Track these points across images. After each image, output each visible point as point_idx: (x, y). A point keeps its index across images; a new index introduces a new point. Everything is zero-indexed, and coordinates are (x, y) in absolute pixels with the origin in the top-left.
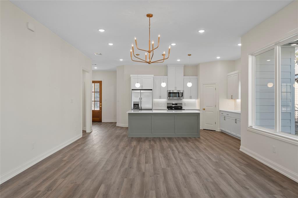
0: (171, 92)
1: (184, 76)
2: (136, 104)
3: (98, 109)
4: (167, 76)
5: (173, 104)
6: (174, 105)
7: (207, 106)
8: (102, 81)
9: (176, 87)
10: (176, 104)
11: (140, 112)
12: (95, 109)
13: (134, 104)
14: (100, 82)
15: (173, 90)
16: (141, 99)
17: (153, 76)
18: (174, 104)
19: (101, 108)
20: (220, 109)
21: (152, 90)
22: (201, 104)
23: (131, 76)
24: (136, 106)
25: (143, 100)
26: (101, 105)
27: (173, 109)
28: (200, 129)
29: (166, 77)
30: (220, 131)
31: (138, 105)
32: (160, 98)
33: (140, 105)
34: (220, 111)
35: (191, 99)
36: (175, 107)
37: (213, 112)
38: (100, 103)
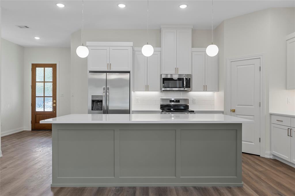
0: (169, 77)
1: (192, 47)
3: (51, 110)
5: (171, 101)
6: (173, 103)
7: (238, 105)
8: (56, 64)
9: (176, 69)
10: (178, 101)
12: (46, 110)
13: (93, 101)
14: (54, 66)
15: (171, 75)
16: (107, 90)
18: (173, 101)
19: (55, 108)
20: (271, 111)
21: (129, 72)
22: (226, 100)
25: (111, 92)
26: (55, 103)
27: (172, 109)
30: (272, 157)
31: (101, 101)
32: (147, 89)
34: (271, 115)
36: (175, 106)
37: (254, 116)
38: (53, 100)
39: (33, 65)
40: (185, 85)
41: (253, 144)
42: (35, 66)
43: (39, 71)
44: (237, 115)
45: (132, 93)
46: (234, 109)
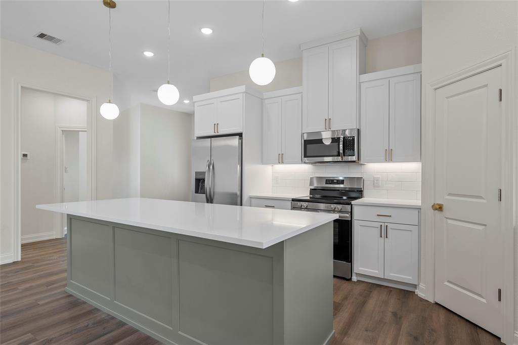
1: (361, 73)
4: (302, 84)
5: (328, 182)
10: (341, 181)
13: (197, 181)
18: (332, 182)
23: (195, 98)
32: (281, 160)
37: (485, 225)
40: (341, 151)
41: (484, 301)
44: (447, 218)
46: (442, 203)
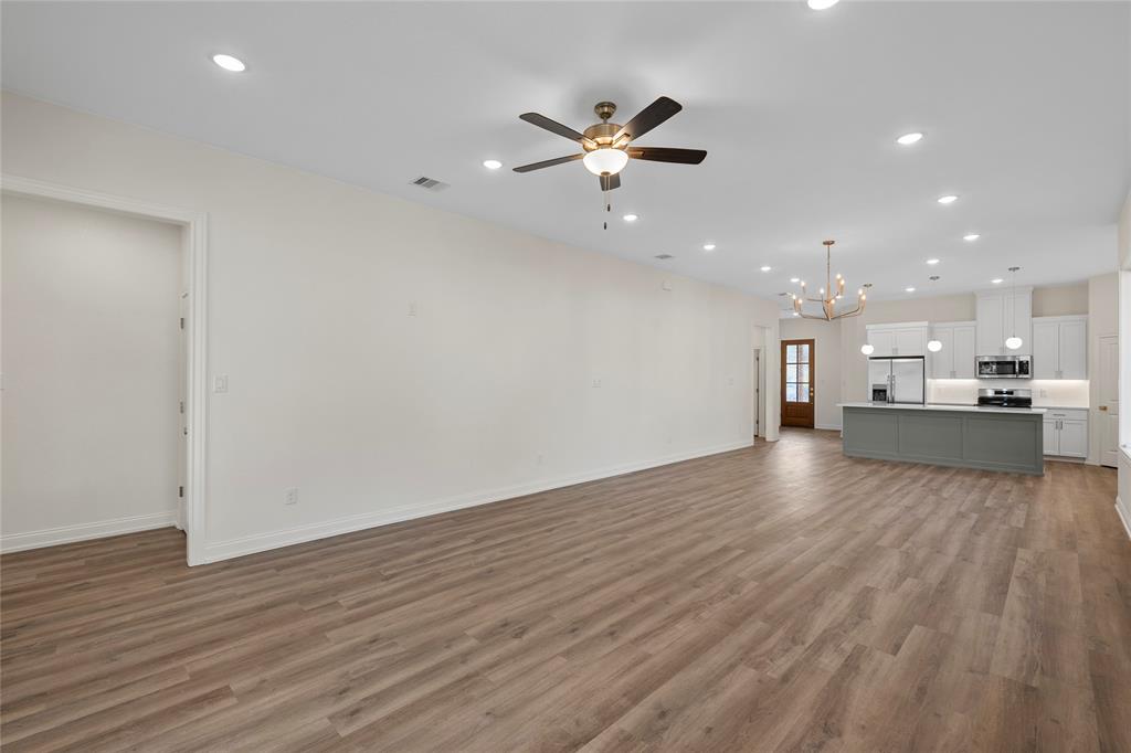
0: (988, 359)
1: (1033, 316)
2: (880, 391)
3: (807, 401)
4: (974, 319)
5: (997, 393)
7: (1112, 400)
8: (814, 339)
9: (1003, 349)
10: (1011, 393)
11: (889, 406)
12: (800, 400)
13: (874, 391)
14: (811, 343)
16: (892, 378)
17: (926, 323)
18: (1001, 393)
19: (812, 398)
21: (923, 357)
22: (1093, 393)
23: (867, 327)
24: (879, 393)
25: (898, 381)
26: (813, 392)
28: (1045, 452)
29: (973, 323)
31: (885, 391)
33: (888, 392)
35: (1061, 378)
38: (810, 387)
39: (783, 342)
40: (1018, 371)
42: (784, 344)
43: (791, 350)
45: (928, 381)
